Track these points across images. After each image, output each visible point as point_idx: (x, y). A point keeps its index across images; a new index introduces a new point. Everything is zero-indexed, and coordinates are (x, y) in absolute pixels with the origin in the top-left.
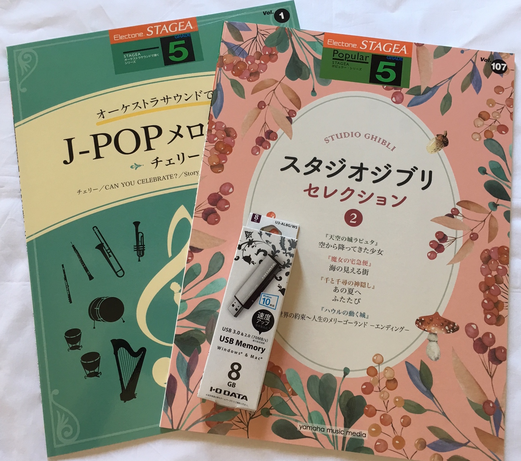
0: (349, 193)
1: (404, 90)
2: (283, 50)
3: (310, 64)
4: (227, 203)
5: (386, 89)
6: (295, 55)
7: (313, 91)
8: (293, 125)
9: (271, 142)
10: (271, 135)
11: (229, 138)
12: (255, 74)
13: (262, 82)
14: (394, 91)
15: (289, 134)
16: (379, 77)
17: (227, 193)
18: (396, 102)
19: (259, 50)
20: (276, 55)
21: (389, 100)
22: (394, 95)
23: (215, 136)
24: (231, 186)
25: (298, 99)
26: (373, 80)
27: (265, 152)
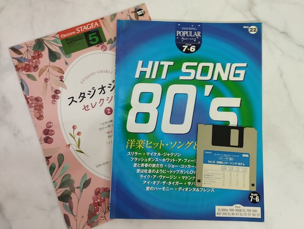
0: (102, 101)
1: (105, 43)
2: (43, 49)
3: (59, 51)
4: (53, 131)
5: (98, 46)
6: (49, 50)
7: (66, 63)
8: (65, 83)
9: (58, 95)
10: (57, 92)
11: (39, 102)
12: (36, 67)
13: (41, 69)
14: (101, 46)
15: (65, 87)
16: (92, 42)
17: (50, 127)
18: (105, 51)
19: (32, 55)
20: (41, 54)
21: (101, 51)
22: (102, 48)
23: (32, 104)
24: (51, 123)
25: (61, 69)
26: (90, 45)
27: (58, 101)
